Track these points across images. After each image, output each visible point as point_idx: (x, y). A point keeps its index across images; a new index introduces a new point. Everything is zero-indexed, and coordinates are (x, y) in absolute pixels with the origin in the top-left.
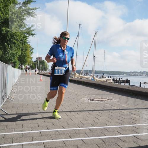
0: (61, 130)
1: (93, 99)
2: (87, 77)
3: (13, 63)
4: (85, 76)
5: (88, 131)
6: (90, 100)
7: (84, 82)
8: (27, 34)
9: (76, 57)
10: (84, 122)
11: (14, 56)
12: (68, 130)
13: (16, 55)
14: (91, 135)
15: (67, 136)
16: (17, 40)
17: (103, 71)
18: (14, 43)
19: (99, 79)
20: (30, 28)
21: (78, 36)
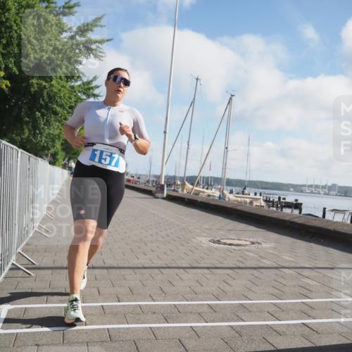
0: (147, 305)
1: (219, 241)
2: (209, 192)
3: (52, 155)
4: (204, 190)
5: (206, 309)
6: (214, 242)
7: (201, 202)
8: (84, 94)
9: (188, 148)
10: (198, 289)
11: (53, 141)
12: (163, 306)
13: (59, 139)
14: (212, 319)
15: (160, 316)
16: (62, 106)
17: (244, 181)
18: (56, 113)
19: (235, 198)
20: (92, 81)
21: (193, 103)
